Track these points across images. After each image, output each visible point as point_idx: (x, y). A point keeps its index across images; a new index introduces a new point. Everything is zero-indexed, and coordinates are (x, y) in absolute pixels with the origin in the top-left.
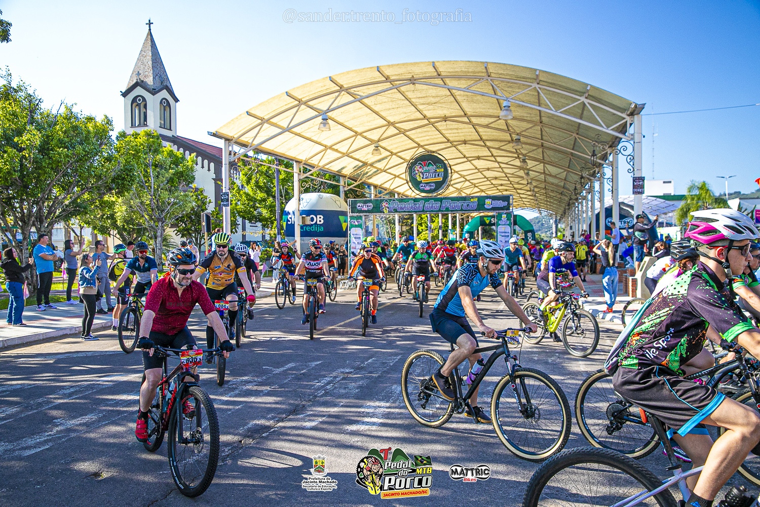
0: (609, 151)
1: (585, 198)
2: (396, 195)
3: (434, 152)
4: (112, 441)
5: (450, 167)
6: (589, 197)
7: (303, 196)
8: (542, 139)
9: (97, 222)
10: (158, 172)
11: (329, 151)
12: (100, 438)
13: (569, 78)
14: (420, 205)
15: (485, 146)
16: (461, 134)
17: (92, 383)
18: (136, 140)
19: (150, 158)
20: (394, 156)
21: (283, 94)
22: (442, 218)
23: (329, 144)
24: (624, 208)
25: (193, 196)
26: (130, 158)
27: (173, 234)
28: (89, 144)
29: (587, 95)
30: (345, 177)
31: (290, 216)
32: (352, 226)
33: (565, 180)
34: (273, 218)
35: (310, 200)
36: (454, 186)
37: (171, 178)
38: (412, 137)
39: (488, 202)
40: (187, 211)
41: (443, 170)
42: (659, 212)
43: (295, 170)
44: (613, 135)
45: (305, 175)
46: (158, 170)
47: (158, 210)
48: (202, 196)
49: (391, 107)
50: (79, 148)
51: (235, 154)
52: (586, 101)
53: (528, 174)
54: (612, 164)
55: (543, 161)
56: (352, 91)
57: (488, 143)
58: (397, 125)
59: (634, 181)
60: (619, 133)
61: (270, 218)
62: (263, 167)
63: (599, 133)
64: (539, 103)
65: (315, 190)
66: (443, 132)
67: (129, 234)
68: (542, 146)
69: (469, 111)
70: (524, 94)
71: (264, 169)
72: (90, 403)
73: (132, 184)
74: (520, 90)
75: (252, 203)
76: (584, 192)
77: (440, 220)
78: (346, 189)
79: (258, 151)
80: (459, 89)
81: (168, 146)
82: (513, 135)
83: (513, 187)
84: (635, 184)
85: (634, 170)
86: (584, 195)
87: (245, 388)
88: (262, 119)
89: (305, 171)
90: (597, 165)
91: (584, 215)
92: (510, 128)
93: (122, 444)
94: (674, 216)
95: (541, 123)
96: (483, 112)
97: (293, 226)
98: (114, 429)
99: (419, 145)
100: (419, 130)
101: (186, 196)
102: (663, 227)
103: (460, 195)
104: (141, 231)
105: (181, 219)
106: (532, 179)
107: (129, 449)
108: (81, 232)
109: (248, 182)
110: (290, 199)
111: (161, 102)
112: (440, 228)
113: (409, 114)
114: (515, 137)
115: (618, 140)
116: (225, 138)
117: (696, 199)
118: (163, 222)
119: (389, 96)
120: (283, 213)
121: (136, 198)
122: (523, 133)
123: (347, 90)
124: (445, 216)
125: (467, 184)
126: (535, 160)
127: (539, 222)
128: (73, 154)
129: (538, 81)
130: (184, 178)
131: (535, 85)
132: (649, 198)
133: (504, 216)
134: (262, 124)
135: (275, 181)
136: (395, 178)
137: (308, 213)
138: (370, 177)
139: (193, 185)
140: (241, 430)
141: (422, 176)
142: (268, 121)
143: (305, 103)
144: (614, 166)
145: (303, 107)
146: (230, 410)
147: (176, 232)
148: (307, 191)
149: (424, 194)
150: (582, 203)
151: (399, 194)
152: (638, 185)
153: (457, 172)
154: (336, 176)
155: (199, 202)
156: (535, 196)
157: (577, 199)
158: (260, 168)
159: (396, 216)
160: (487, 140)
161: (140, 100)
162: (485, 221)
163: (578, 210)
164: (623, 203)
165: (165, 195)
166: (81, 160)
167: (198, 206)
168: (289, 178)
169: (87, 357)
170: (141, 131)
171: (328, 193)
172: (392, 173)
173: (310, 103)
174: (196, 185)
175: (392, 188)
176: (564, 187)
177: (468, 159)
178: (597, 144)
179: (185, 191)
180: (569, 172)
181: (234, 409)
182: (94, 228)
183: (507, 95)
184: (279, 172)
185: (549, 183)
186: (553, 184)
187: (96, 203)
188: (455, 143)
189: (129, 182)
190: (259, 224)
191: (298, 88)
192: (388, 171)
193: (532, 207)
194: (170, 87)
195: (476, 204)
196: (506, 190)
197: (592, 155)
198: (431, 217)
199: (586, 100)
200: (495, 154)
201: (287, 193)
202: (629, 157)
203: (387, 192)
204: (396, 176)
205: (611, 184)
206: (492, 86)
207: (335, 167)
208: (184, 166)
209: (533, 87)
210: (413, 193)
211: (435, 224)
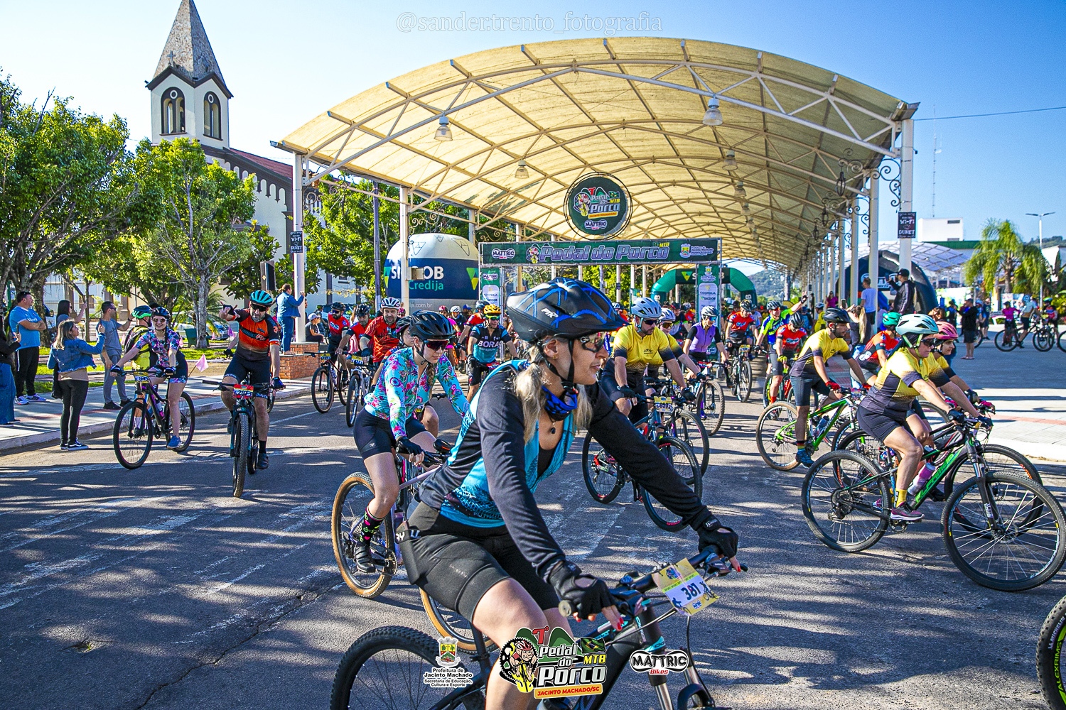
0: (865, 173)
1: (830, 244)
2: (552, 237)
3: (608, 174)
4: (108, 595)
5: (630, 196)
6: (837, 242)
7: (414, 238)
8: (767, 156)
9: (112, 275)
10: (200, 202)
11: (452, 171)
12: (91, 591)
13: (806, 64)
14: (585, 252)
15: (684, 165)
16: (648, 148)
17: (87, 510)
18: (167, 153)
19: (187, 180)
20: (548, 180)
21: (381, 85)
22: (621, 272)
23: (452, 161)
24: (888, 259)
25: (251, 237)
26: (153, 179)
27: (224, 293)
28: (90, 158)
29: (832, 89)
30: (476, 210)
31: (394, 268)
32: (485, 283)
33: (801, 217)
34: (371, 271)
35: (424, 243)
36: (638, 225)
37: (218, 209)
38: (576, 151)
39: (685, 247)
40: (242, 259)
41: (618, 200)
42: (939, 265)
43: (401, 200)
44: (872, 151)
45: (417, 207)
46: (199, 198)
47: (200, 257)
48: (265, 238)
49: (543, 106)
50: (76, 164)
51: (311, 175)
52: (832, 99)
53: (746, 208)
54: (869, 194)
55: (768, 189)
56: (484, 81)
57: (688, 162)
58: (553, 134)
59: (900, 218)
60: (880, 146)
61: (366, 271)
62: (355, 194)
63: (850, 147)
64: (762, 101)
65: (432, 230)
66: (622, 144)
67: (158, 291)
68: (768, 166)
69: (659, 112)
70: (740, 88)
71: (357, 197)
72: (82, 540)
73: (157, 219)
74: (734, 82)
75: (338, 248)
76: (830, 234)
77: (617, 276)
78: (478, 228)
79: (347, 171)
80: (643, 80)
81: (214, 162)
82: (725, 150)
83: (726, 227)
84: (902, 222)
85: (900, 202)
86: (830, 239)
87: (312, 518)
88: (351, 123)
89: (417, 200)
90: (849, 195)
91: (829, 270)
92: (720, 140)
93: (124, 600)
94: (962, 272)
95: (765, 131)
96: (680, 114)
97: (398, 281)
98: (113, 577)
99: (585, 163)
100: (585, 141)
101: (241, 236)
102: (945, 287)
103: (646, 239)
104: (176, 289)
105: (233, 272)
106: (753, 216)
107: (132, 607)
108: (87, 290)
109: (333, 218)
110: (395, 242)
111: (206, 98)
112: (618, 286)
113: (571, 117)
114: (727, 152)
115: (878, 157)
116: (296, 151)
117: (994, 246)
118: (208, 276)
119: (539, 89)
120: (385, 262)
121: (167, 240)
122: (740, 147)
123: (478, 80)
124: (625, 270)
125: (658, 221)
126: (758, 186)
127: (765, 279)
128: (67, 173)
129: (760, 68)
130: (237, 210)
131: (756, 74)
132: (926, 244)
133: (708, 269)
134: (351, 130)
135: (373, 216)
136: (550, 212)
137: (421, 262)
138: (514, 210)
139: (253, 221)
140: (301, 581)
141: (588, 209)
142: (360, 126)
143: (415, 100)
144: (872, 196)
145: (412, 105)
146: (288, 550)
147: (228, 290)
148: (420, 230)
149: (592, 237)
150: (825, 251)
151: (556, 236)
152: (907, 225)
153: (642, 204)
154: (462, 209)
155: (262, 246)
156: (758, 240)
157: (819, 246)
158: (350, 197)
159: (553, 267)
160: (686, 157)
161: (174, 95)
162: (683, 277)
163: (821, 262)
164: (887, 252)
165: (210, 235)
166: (79, 181)
167: (261, 253)
168: (393, 212)
169: (84, 472)
170: (174, 141)
171: (451, 233)
172: (546, 204)
173: (423, 100)
174: (256, 221)
175: (546, 227)
176: (799, 228)
177: (659, 186)
178: (846, 163)
179: (239, 230)
180: (806, 205)
181: (293, 549)
182: (107, 284)
183: (715, 89)
184: (378, 201)
185: (778, 222)
186: (783, 223)
187: (104, 246)
188: (639, 161)
189: (152, 215)
190: (350, 279)
191: (404, 76)
192: (540, 202)
193: (754, 258)
194: (219, 75)
195: (667, 251)
196: (715, 232)
197: (839, 180)
198: (605, 271)
199: (831, 97)
200: (698, 178)
201: (391, 234)
202: (894, 182)
203: (539, 233)
204: (551, 210)
205: (867, 222)
206: (693, 76)
207: (461, 196)
208: (238, 192)
209: (753, 77)
210: (577, 235)
211: (610, 280)
